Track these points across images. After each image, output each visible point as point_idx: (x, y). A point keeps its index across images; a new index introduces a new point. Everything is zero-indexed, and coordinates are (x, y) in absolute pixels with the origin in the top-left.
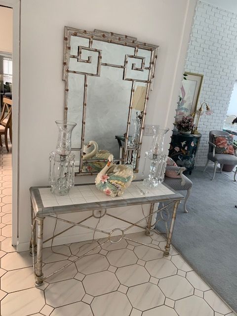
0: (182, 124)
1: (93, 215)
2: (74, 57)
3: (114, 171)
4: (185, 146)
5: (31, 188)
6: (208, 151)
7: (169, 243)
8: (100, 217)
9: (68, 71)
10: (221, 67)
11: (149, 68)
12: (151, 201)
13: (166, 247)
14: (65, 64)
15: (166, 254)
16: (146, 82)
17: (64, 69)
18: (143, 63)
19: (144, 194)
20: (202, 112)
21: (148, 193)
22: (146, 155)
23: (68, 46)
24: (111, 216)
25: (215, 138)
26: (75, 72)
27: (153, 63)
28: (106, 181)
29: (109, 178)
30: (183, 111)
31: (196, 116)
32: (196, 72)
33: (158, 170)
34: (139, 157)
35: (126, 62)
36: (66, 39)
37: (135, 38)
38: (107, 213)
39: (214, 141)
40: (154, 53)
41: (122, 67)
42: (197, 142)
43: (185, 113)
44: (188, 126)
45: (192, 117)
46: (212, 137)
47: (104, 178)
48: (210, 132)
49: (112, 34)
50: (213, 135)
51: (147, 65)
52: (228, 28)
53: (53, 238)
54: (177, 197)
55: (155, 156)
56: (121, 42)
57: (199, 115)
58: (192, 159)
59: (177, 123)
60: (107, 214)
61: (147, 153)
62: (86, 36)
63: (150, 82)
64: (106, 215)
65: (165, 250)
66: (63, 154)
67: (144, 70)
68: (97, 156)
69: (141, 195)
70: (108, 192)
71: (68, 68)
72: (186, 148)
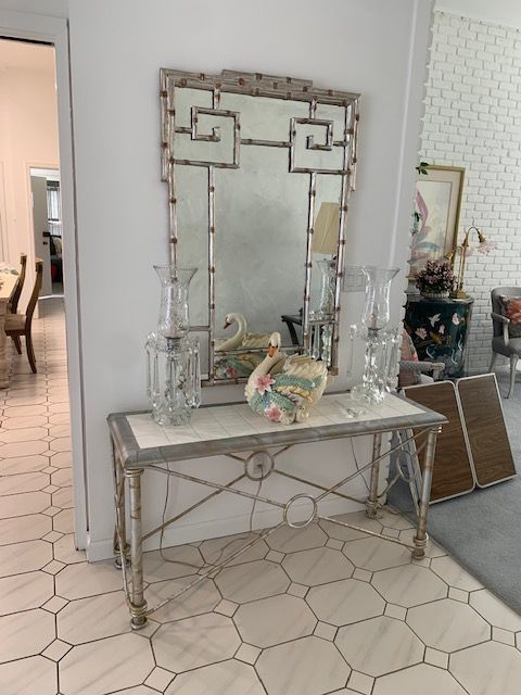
0: (427, 277)
1: (246, 474)
2: (183, 130)
3: (285, 368)
4: (438, 324)
5: (110, 415)
6: (492, 335)
7: (421, 527)
8: (261, 479)
9: (172, 161)
10: (502, 147)
11: (342, 144)
12: (375, 430)
13: (416, 538)
14: (165, 145)
15: (418, 555)
16: (339, 173)
17: (165, 156)
18: (329, 134)
19: (355, 415)
20: (469, 249)
21: (364, 413)
22: (352, 330)
23: (169, 108)
24: (286, 475)
25: (506, 304)
26: (187, 163)
27: (351, 132)
28: (269, 389)
29: (274, 382)
30: (426, 250)
31: (457, 258)
32: (448, 164)
33: (381, 363)
34: (337, 340)
35: (292, 133)
36: (164, 94)
37: (308, 81)
38: (276, 467)
39: (503, 309)
40: (353, 110)
41: (284, 145)
42: (466, 316)
43: (432, 255)
44: (442, 280)
45: (449, 261)
46: (498, 303)
47: (263, 384)
48: (493, 293)
49: (259, 76)
50: (501, 298)
51: (338, 136)
52: (510, 62)
53: (162, 528)
54: (429, 418)
55: (373, 332)
56: (279, 92)
57: (464, 255)
58: (459, 353)
59: (416, 276)
60: (277, 471)
61: (355, 327)
62: (204, 84)
63: (349, 173)
64: (273, 474)
65: (413, 545)
66: (172, 336)
67: (333, 148)
68: (244, 344)
69: (350, 418)
70: (275, 413)
71: (172, 153)
72: (442, 330)
